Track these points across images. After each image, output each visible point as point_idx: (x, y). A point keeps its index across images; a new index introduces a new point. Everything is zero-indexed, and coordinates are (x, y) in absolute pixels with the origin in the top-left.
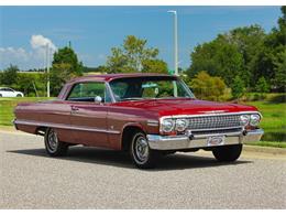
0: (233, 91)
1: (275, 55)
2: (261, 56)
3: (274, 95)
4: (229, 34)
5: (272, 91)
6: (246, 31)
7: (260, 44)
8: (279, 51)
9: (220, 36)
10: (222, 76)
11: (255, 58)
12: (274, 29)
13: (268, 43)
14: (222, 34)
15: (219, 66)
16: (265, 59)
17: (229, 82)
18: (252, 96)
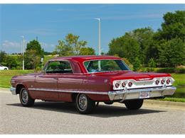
0: (134, 67)
1: (159, 45)
2: (151, 46)
3: (158, 69)
4: (132, 32)
5: (157, 66)
6: (142, 31)
7: (150, 38)
8: (162, 43)
9: (127, 34)
10: (128, 57)
11: (147, 47)
12: (159, 30)
13: (155, 38)
14: (128, 32)
15: (126, 52)
16: (154, 47)
17: (132, 61)
18: (146, 69)
